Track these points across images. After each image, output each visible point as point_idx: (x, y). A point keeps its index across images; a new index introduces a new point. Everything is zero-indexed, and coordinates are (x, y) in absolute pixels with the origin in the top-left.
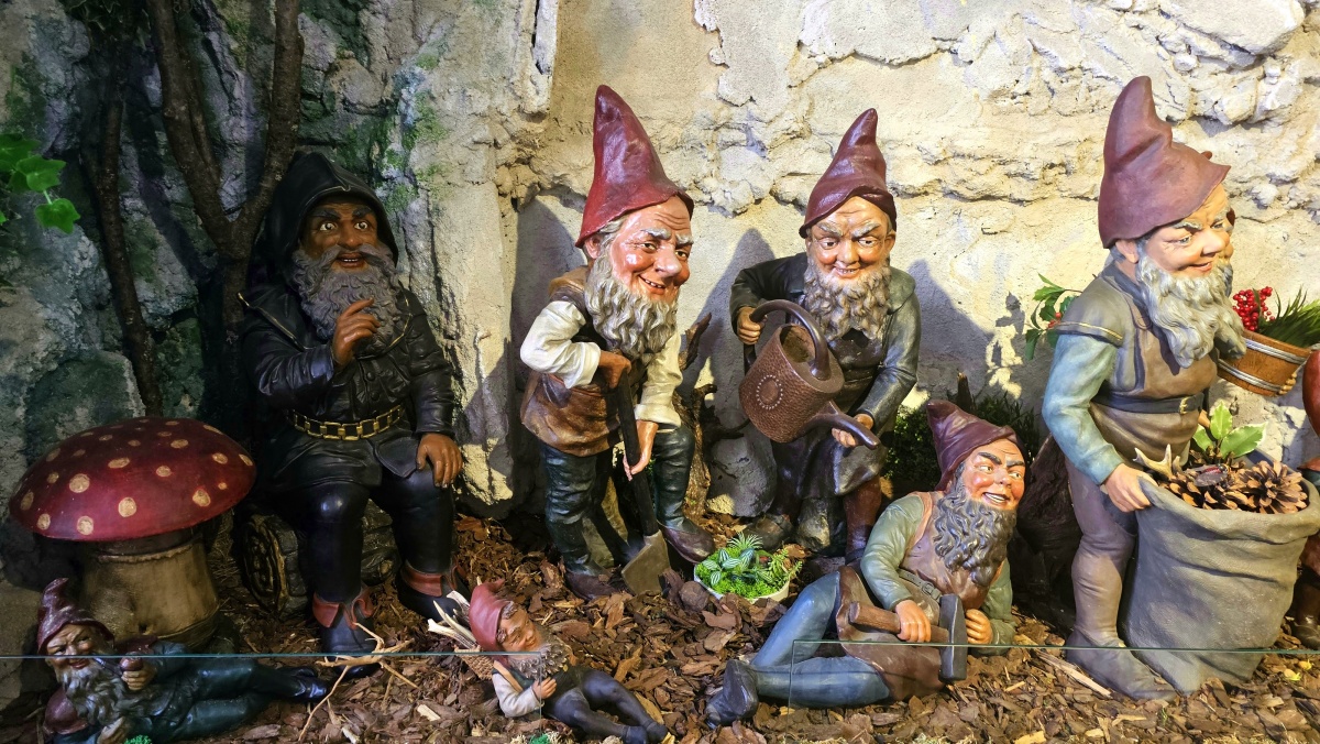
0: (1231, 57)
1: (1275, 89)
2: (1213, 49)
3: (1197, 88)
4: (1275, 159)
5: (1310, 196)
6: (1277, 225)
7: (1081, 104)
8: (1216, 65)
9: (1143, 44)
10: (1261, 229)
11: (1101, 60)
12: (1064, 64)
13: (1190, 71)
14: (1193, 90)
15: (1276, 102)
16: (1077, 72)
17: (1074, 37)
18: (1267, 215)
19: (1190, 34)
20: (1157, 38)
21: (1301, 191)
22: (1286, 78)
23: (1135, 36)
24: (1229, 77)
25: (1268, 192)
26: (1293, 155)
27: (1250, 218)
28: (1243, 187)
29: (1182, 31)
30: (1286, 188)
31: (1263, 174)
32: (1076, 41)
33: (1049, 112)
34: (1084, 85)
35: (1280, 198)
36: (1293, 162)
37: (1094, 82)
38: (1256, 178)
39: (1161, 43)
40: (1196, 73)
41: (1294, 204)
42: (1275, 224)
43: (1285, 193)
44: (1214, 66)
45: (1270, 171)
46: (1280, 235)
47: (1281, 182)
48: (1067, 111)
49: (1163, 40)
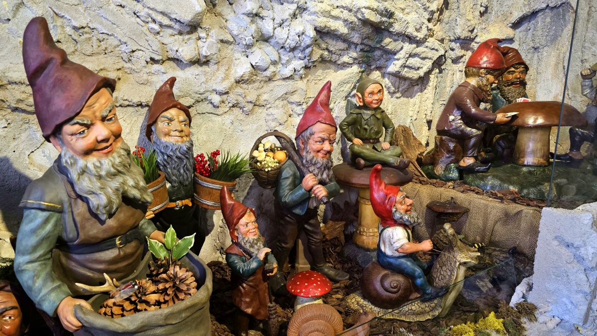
0: (177, 26)
1: (206, 45)
2: (166, 21)
3: (165, 42)
4: (215, 82)
5: (237, 100)
6: (227, 116)
7: (95, 50)
8: (172, 30)
9: (127, 16)
10: (219, 119)
11: (101, 23)
12: (77, 25)
13: (158, 33)
14: (163, 44)
15: (208, 52)
16: (87, 29)
17: (81, 9)
18: (220, 111)
19: (151, 12)
20: (135, 14)
21: (232, 98)
22: (210, 40)
23: (121, 11)
24: (181, 37)
25: (216, 99)
26: (224, 79)
27: (211, 113)
28: (203, 97)
29: (146, 10)
30: (225, 97)
31: (211, 89)
32: (82, 11)
33: (76, 53)
34: (94, 38)
35: (223, 102)
36: (224, 83)
37: (101, 37)
38: (207, 91)
39: (138, 16)
40: (161, 34)
41: (231, 105)
42: (225, 116)
43: (225, 99)
44: (170, 31)
45: (214, 88)
46: (229, 121)
47: (221, 94)
48: (88, 53)
49: (138, 14)
